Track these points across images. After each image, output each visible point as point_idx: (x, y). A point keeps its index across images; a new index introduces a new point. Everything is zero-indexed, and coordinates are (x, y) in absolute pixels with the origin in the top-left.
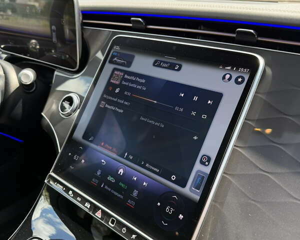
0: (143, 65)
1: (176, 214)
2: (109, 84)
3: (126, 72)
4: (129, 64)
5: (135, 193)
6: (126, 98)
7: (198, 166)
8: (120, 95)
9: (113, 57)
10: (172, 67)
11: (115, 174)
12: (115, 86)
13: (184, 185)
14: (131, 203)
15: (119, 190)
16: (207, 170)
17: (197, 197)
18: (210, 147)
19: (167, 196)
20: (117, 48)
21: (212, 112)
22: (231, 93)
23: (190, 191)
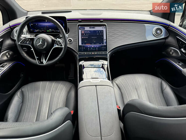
0: (87, 29)
1: (104, 48)
2: (82, 34)
3: (84, 31)
4: (84, 29)
5: (97, 48)
6: (87, 35)
7: (104, 41)
8: (85, 35)
9: (80, 29)
10: (93, 28)
11: (92, 47)
12: (83, 34)
13: (103, 44)
14: (97, 50)
15: (94, 49)
16: (106, 41)
17: (106, 44)
18: (105, 38)
19: (102, 46)
20: (79, 27)
21: (103, 33)
22: (104, 30)
23: (105, 44)
